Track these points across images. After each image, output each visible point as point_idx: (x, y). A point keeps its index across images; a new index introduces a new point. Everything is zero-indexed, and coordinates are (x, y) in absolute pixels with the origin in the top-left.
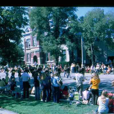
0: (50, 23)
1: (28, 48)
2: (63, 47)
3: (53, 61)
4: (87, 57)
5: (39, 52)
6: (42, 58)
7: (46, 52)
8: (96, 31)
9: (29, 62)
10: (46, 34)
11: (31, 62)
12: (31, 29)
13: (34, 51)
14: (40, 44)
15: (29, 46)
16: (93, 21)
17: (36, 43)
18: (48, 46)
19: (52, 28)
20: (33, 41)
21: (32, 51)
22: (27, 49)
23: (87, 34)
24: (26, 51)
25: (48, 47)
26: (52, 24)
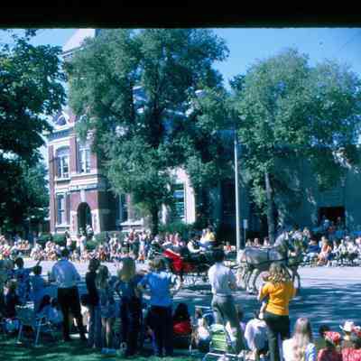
0: (134, 96)
1: (62, 179)
2: (176, 176)
3: (141, 222)
4: (252, 210)
5: (96, 191)
6: (107, 211)
7: (118, 190)
8: (283, 122)
9: (64, 224)
10: (121, 131)
11: (71, 225)
12: (74, 116)
13: (80, 188)
14: (100, 166)
15: (66, 170)
16: (272, 89)
17: (89, 160)
18: (125, 172)
19: (141, 111)
20: (78, 154)
21: (75, 188)
22: (59, 182)
23: (252, 134)
24: (56, 187)
25: (125, 175)
26: (140, 98)
